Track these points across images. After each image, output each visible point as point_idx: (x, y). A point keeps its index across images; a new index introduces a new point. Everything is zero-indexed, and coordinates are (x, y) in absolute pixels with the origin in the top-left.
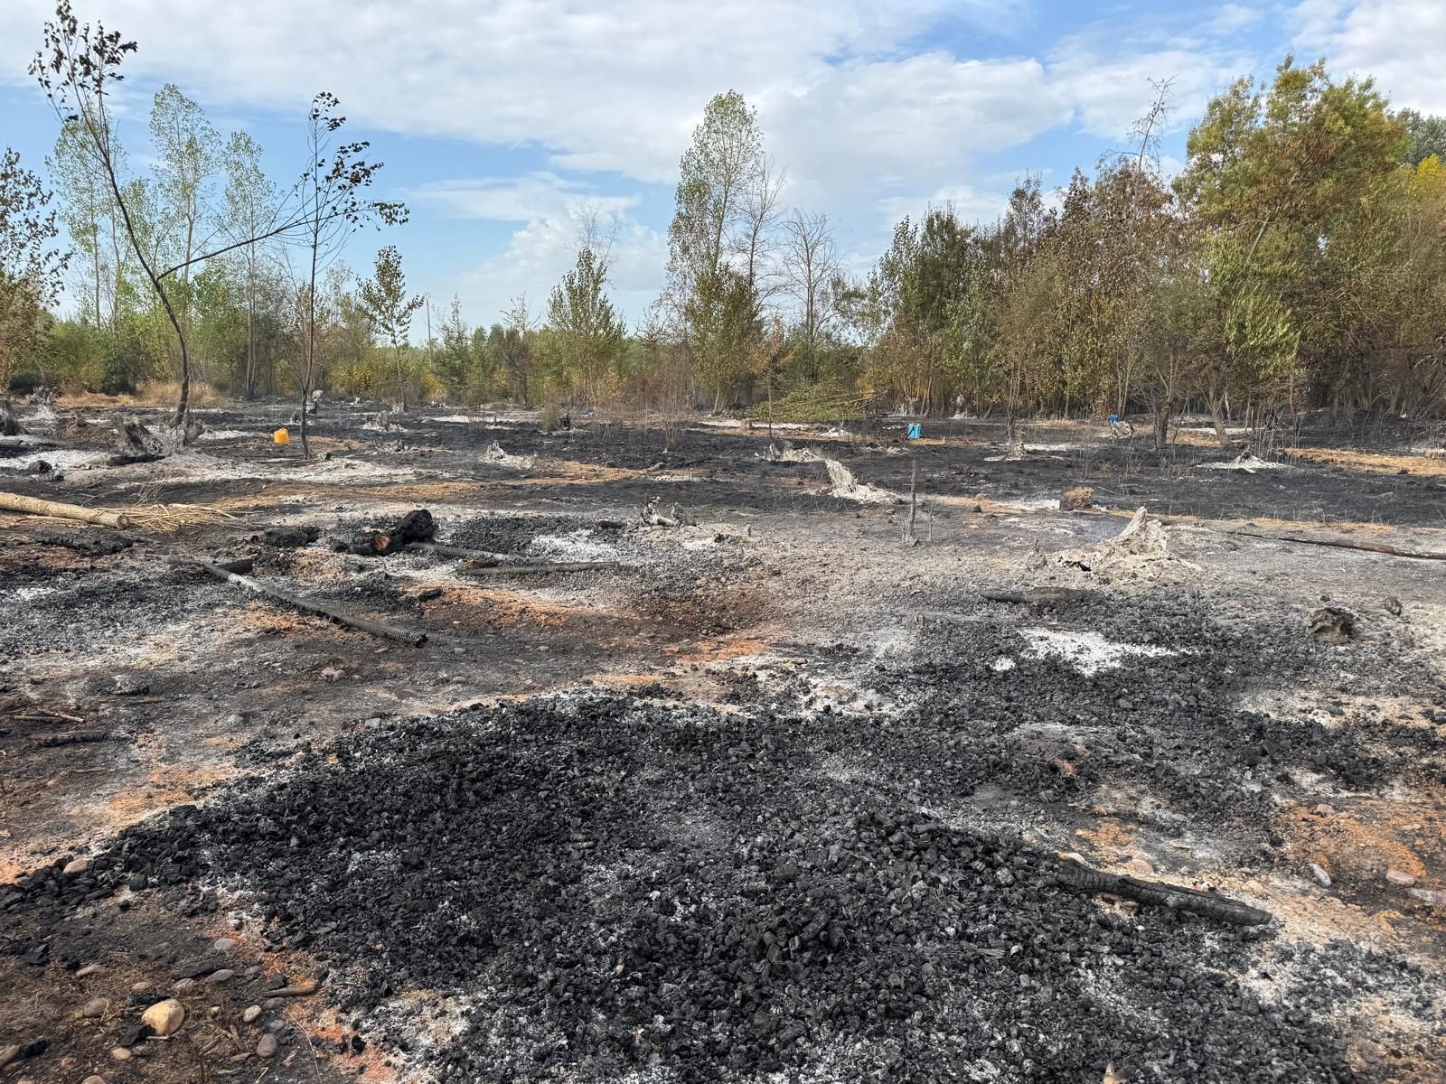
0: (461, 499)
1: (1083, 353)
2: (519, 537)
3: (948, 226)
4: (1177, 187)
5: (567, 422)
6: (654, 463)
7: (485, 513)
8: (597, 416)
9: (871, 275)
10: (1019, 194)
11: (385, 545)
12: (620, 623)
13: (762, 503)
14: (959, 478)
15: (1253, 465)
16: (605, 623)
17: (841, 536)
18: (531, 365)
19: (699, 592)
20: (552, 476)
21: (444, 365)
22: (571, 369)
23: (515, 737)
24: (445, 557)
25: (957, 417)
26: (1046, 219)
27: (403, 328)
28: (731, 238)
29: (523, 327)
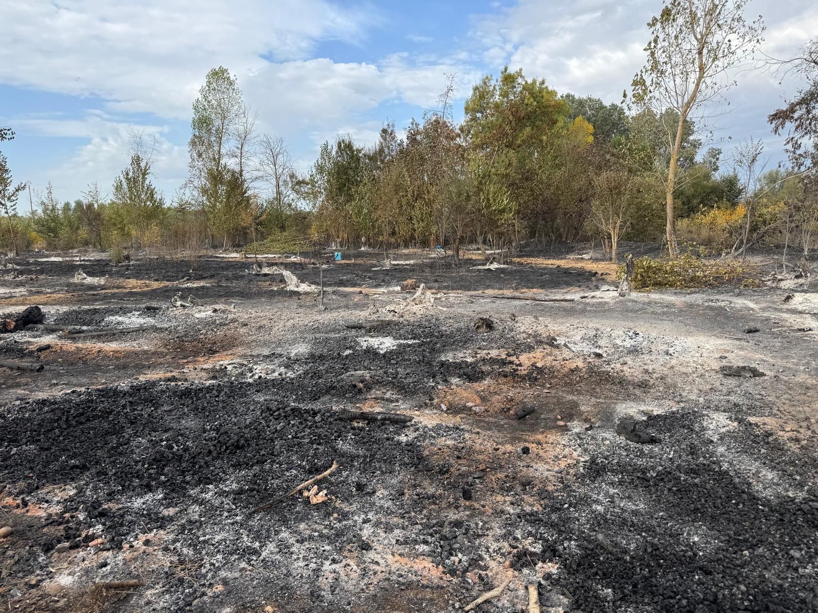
0: (60, 303)
1: (422, 214)
2: (97, 317)
3: (349, 146)
4: (462, 129)
5: (127, 258)
6: (183, 278)
7: (75, 308)
8: (149, 254)
9: (310, 173)
10: (384, 131)
11: (12, 326)
12: (155, 353)
13: (245, 295)
14: (356, 278)
15: (494, 266)
16: (147, 354)
17: (287, 308)
18: (103, 224)
19: (202, 336)
20: (118, 288)
21: (43, 226)
22: (131, 227)
23: (96, 400)
24: (51, 331)
25: (363, 249)
26: (399, 145)
27: (12, 204)
28: (228, 149)
29: (97, 202)
